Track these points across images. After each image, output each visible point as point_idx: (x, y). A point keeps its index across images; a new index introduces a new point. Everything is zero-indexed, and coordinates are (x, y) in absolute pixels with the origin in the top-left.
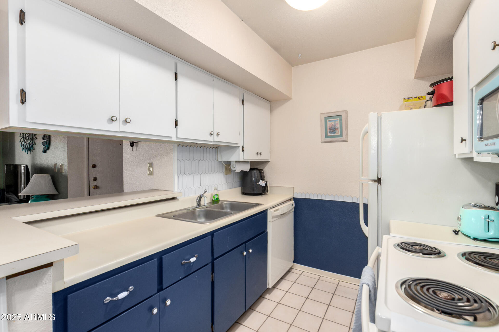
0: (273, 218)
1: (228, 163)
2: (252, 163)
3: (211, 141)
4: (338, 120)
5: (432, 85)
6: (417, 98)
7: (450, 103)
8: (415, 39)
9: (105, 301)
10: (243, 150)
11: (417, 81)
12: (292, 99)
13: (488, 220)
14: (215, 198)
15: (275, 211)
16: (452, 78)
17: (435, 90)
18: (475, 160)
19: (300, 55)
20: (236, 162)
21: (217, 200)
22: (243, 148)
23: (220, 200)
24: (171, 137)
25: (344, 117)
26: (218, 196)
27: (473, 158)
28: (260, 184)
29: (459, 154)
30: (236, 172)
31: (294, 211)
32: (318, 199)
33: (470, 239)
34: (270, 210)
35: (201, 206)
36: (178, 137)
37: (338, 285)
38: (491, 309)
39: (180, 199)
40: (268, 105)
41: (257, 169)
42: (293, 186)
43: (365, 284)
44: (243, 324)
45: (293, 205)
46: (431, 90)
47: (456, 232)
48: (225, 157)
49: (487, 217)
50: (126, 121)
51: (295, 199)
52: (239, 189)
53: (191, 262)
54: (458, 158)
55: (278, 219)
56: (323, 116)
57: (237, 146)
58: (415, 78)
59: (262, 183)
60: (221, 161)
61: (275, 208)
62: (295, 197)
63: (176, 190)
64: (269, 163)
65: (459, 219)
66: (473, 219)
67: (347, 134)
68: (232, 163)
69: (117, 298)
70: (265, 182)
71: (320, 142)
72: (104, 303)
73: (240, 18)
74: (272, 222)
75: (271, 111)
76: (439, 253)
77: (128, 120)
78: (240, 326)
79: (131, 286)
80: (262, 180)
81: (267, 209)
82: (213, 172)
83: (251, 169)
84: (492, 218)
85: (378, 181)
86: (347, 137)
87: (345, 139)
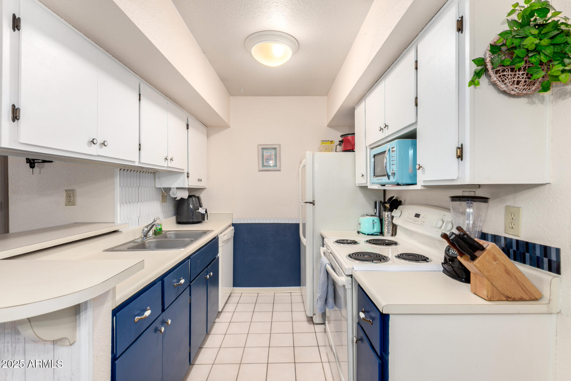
0: (222, 243)
1: (168, 190)
2: (190, 190)
3: (164, 167)
4: (273, 152)
5: (342, 136)
6: (329, 142)
7: (352, 150)
8: (327, 97)
9: (135, 320)
10: (188, 177)
11: (328, 128)
12: (230, 127)
13: (374, 222)
14: (158, 229)
15: (224, 235)
16: (354, 134)
17: (343, 139)
18: (369, 187)
19: (242, 89)
20: (177, 188)
21: (160, 230)
22: (188, 174)
23: (163, 230)
24: (134, 162)
25: (278, 149)
26: (161, 226)
27: (367, 186)
28: (200, 212)
29: (358, 184)
30: (177, 199)
31: (234, 236)
32: (256, 222)
33: (365, 235)
34: (220, 235)
35: (149, 237)
36: (142, 162)
37: (274, 296)
38: (385, 258)
39: (123, 232)
40: (204, 129)
41: (194, 196)
42: (232, 213)
43: (327, 264)
44: (204, 347)
45: (233, 230)
46: (341, 139)
47: (358, 232)
48: (164, 183)
49: (373, 221)
50: (104, 144)
51: (233, 225)
52: (174, 219)
53: (182, 283)
54: (358, 186)
55: (225, 244)
56: (260, 147)
57: (183, 172)
58: (327, 126)
59: (201, 210)
60: (161, 188)
61: (222, 233)
62: (233, 223)
63: (118, 221)
64: (206, 189)
65: (360, 224)
66: (367, 224)
67: (280, 165)
68: (172, 189)
69: (144, 315)
70: (205, 210)
71: (258, 170)
72: (136, 322)
73: (202, 51)
74: (222, 246)
75: (208, 136)
76: (357, 242)
77: (106, 143)
78: (201, 350)
79: (148, 307)
80: (201, 207)
81: (218, 235)
82: (151, 200)
83: (190, 196)
84: (375, 221)
85: (313, 203)
86: (280, 167)
87: (279, 169)
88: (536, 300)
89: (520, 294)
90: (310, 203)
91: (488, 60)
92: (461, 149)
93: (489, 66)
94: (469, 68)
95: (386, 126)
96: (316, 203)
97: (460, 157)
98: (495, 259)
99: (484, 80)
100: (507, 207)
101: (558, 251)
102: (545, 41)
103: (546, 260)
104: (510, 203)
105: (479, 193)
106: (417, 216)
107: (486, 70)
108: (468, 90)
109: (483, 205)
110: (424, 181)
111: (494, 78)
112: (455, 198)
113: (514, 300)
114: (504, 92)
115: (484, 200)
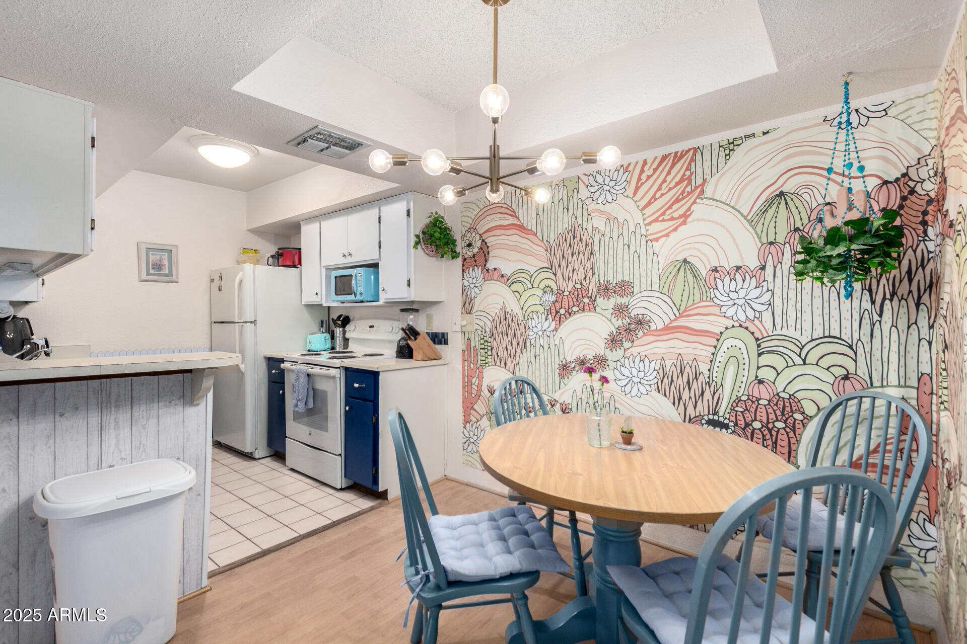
4: (166, 255)
5: (280, 249)
6: (254, 251)
7: (293, 266)
8: (246, 193)
10: (43, 285)
11: (248, 232)
13: (324, 339)
17: (281, 253)
22: (43, 280)
25: (174, 252)
27: (322, 304)
28: (36, 342)
29: (306, 302)
43: (308, 369)
46: (276, 252)
54: (304, 305)
56: (143, 247)
58: (247, 230)
59: (37, 340)
66: (317, 342)
67: (178, 275)
70: (44, 339)
71: (138, 280)
80: (32, 335)
84: (326, 338)
85: (254, 322)
86: (177, 278)
87: (176, 280)
88: (440, 359)
89: (434, 357)
90: (251, 322)
91: (421, 237)
92: (409, 281)
93: (422, 240)
94: (413, 240)
95: (350, 254)
96: (258, 322)
97: (409, 285)
98: (424, 339)
99: (419, 246)
100: (427, 315)
101: (447, 333)
102: (442, 236)
103: (443, 339)
104: (428, 313)
105: (414, 307)
106: (371, 327)
107: (420, 241)
108: (413, 250)
109: (416, 314)
110: (386, 299)
111: (424, 247)
112: (402, 310)
113: (432, 360)
114: (427, 254)
115: (417, 311)
